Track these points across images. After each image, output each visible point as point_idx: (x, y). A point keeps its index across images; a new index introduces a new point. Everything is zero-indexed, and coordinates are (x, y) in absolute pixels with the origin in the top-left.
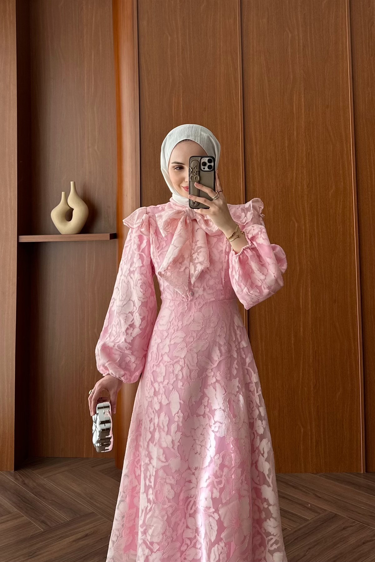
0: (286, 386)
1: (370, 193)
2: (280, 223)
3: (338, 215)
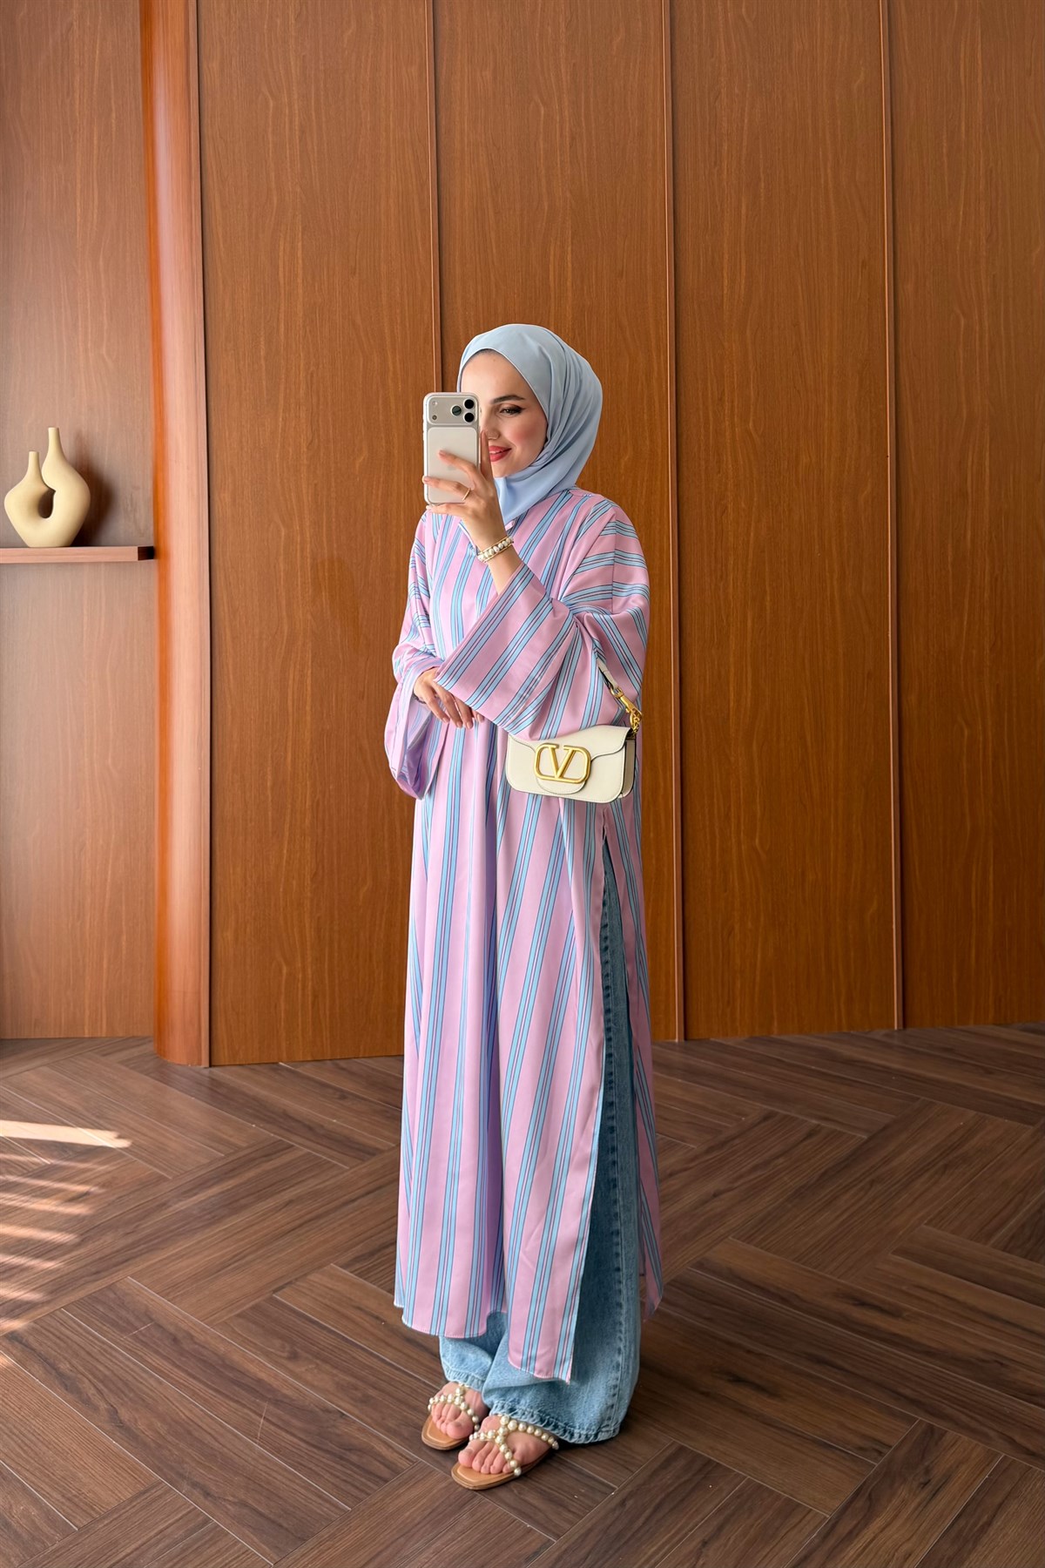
1: (703, 463)
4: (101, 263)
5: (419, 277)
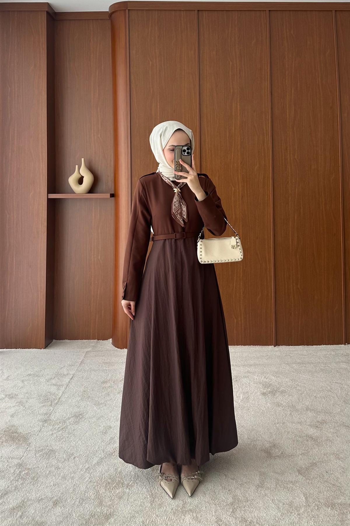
0: (225, 292)
1: (281, 168)
2: (222, 188)
3: (260, 182)
4: (99, 109)
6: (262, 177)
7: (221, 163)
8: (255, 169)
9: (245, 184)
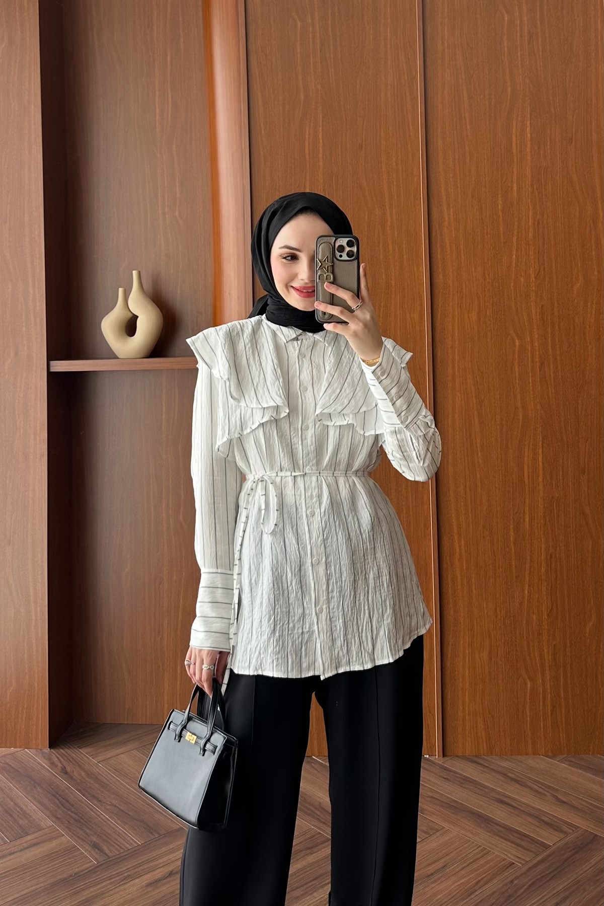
0: (501, 612)
2: (489, 340)
5: (410, 149)
6: (594, 312)
7: (484, 274)
8: (575, 292)
9: (549, 330)
